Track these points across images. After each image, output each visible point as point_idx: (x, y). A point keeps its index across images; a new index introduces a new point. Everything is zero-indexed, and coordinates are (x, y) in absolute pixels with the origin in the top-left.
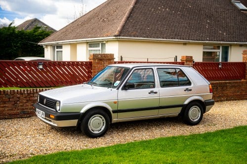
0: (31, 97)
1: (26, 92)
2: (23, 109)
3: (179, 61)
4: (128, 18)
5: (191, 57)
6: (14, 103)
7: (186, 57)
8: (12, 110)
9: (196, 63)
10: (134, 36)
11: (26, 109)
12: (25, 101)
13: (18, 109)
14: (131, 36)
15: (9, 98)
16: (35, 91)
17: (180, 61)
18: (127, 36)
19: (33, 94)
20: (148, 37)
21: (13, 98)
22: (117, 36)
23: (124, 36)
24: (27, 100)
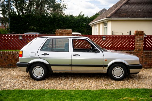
0: (15, 56)
1: (11, 53)
2: (10, 63)
3: (132, 34)
4: (124, 4)
5: (143, 32)
6: (4, 59)
7: (137, 31)
8: (3, 63)
9: (148, 36)
10: (123, 17)
11: (11, 63)
12: (11, 58)
13: (7, 63)
14: (120, 17)
15: (2, 56)
16: (17, 53)
17: (134, 35)
18: (117, 17)
19: (16, 54)
20: (135, 17)
21: (4, 56)
22: (108, 17)
23: (114, 17)
24: (12, 58)
